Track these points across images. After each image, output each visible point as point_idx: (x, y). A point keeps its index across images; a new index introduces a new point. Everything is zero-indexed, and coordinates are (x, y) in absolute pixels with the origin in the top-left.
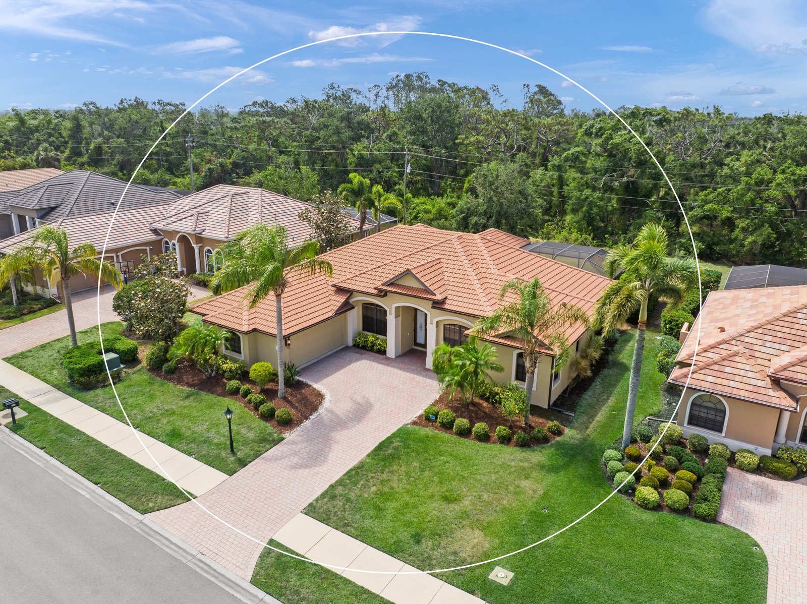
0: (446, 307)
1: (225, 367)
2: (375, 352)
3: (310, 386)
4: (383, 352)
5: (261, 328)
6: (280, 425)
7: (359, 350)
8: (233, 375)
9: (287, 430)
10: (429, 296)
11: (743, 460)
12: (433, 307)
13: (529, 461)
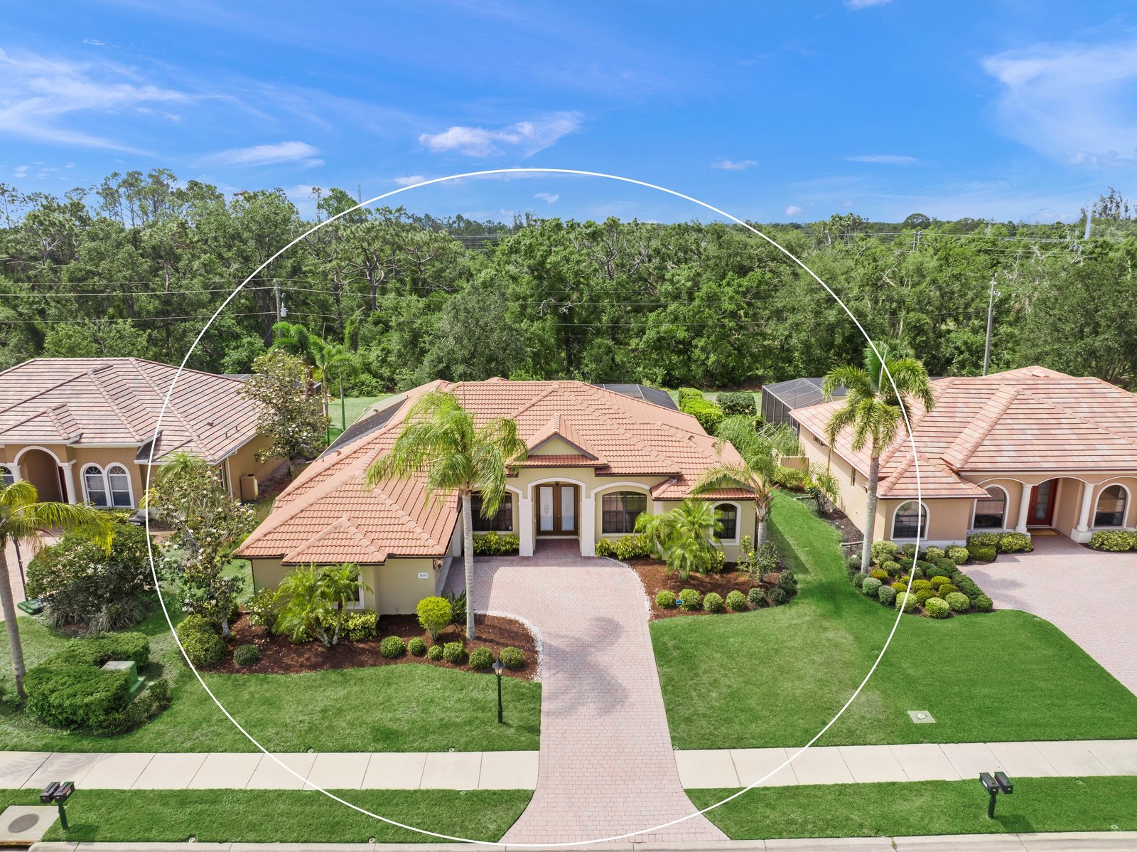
0: (615, 471)
2: (501, 555)
4: (515, 552)
5: (397, 551)
6: (515, 671)
9: (530, 674)
10: (589, 463)
11: (958, 554)
12: (597, 475)
13: (805, 615)
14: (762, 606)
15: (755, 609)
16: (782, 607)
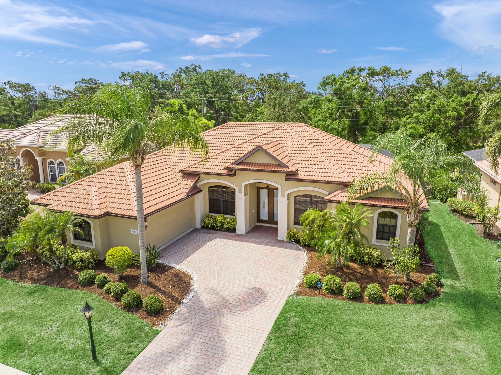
1: (74, 257)
2: (224, 231)
3: (172, 268)
4: (234, 230)
5: (114, 211)
6: (150, 316)
7: (208, 231)
8: (85, 264)
9: (160, 320)
10: (282, 169)
12: (287, 179)
13: (440, 318)
14: (399, 302)
15: (391, 303)
16: (419, 306)
